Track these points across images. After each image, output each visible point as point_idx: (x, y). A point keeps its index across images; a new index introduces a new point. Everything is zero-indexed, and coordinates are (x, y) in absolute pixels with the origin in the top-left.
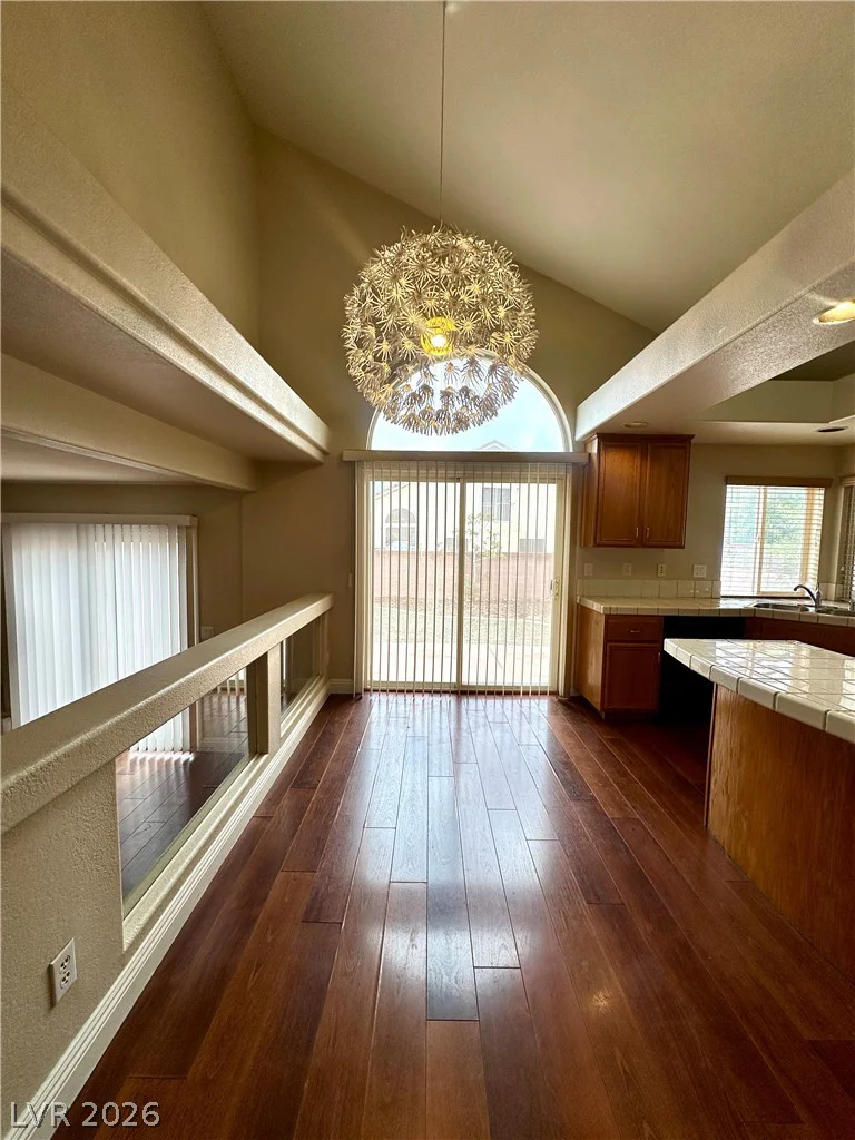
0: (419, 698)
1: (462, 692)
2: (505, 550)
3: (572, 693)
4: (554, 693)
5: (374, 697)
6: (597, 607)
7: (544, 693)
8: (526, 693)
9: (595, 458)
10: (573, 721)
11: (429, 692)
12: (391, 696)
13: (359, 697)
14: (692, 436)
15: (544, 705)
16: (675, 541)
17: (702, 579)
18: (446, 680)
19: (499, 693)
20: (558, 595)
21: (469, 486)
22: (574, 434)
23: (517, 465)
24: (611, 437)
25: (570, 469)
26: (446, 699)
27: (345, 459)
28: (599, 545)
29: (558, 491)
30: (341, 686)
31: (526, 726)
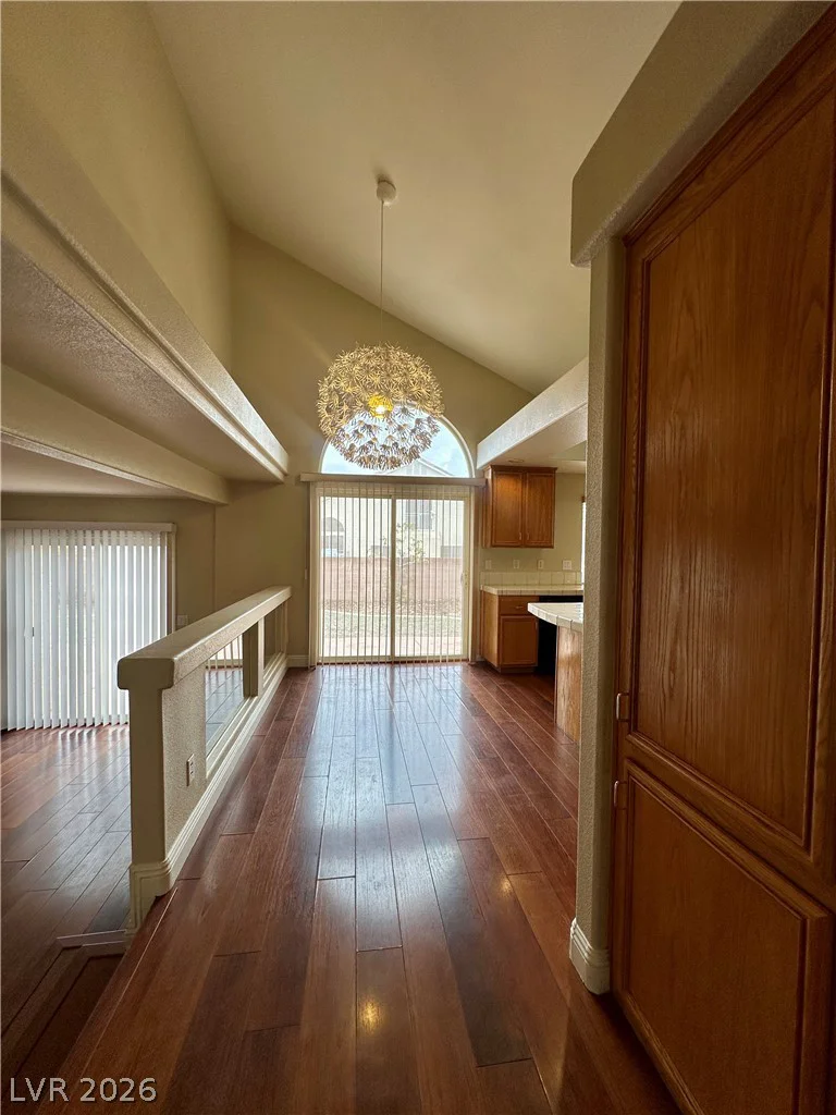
0: (361, 668)
1: (395, 662)
2: (426, 556)
3: (478, 658)
4: (467, 660)
5: (326, 668)
6: (494, 591)
7: (457, 661)
8: (444, 661)
9: (490, 482)
10: (479, 675)
11: (369, 663)
12: (339, 667)
13: (313, 668)
14: (556, 469)
15: (459, 668)
16: (547, 542)
17: (568, 571)
18: (383, 653)
19: (424, 662)
20: (467, 584)
21: (398, 501)
22: (475, 465)
23: (435, 486)
24: (501, 468)
25: (473, 489)
26: (382, 668)
27: (303, 479)
28: (495, 546)
29: (465, 506)
30: (298, 660)
31: (444, 680)
